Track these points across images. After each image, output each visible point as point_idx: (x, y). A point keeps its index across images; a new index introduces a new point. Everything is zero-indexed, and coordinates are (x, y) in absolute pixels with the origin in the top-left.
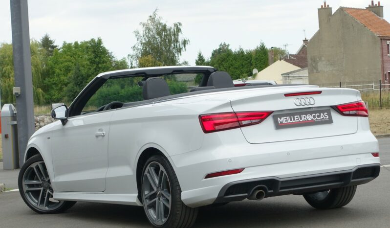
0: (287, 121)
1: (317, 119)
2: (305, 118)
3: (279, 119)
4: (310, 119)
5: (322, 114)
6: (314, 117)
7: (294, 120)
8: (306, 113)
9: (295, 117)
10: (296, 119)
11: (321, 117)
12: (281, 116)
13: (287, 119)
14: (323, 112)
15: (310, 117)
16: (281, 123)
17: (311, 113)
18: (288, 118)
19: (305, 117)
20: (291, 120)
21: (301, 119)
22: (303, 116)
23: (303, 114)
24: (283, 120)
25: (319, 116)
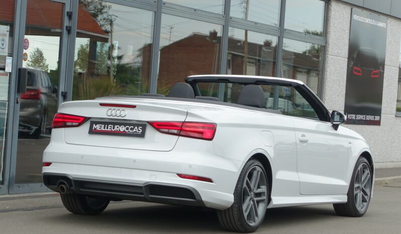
0: (100, 128)
1: (129, 131)
2: (118, 129)
3: (94, 125)
4: (122, 131)
5: (136, 128)
6: (127, 129)
7: (107, 128)
8: (120, 124)
9: (109, 126)
10: (110, 128)
11: (134, 130)
12: (96, 123)
13: (101, 126)
14: (138, 125)
15: (122, 129)
16: (95, 129)
17: (125, 125)
18: (103, 126)
19: (118, 127)
20: (104, 128)
21: (114, 128)
22: (116, 126)
23: (117, 125)
24: (98, 127)
25: (131, 129)
